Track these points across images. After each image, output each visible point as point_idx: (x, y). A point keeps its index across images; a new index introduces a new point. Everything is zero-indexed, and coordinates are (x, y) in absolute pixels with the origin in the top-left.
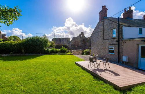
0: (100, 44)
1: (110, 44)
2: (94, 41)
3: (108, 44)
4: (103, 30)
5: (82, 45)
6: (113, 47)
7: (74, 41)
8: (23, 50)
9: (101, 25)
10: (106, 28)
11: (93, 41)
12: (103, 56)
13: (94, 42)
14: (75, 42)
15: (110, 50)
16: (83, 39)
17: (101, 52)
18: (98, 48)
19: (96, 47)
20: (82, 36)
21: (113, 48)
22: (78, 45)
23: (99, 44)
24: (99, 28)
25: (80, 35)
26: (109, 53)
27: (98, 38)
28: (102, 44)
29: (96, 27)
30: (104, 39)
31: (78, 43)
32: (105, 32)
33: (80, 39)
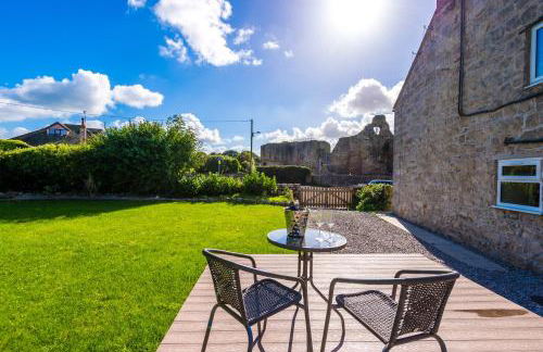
0: (439, 147)
1: (508, 141)
2: (409, 136)
3: (495, 141)
4: (461, 59)
5: (378, 166)
6: (536, 161)
7: (345, 154)
8: (90, 180)
9: (447, 33)
10: (479, 34)
11: (404, 139)
12: (456, 225)
13: (409, 141)
14: (349, 158)
15: (503, 185)
16: (382, 144)
17: (446, 198)
18: (429, 174)
19: (420, 170)
20: (377, 130)
21: (530, 170)
22: (361, 167)
23: (434, 149)
24: (433, 53)
25: (368, 129)
26: (501, 205)
27: (426, 113)
28: (451, 149)
29: (419, 53)
30: (461, 113)
31: (361, 160)
32: (472, 62)
33: (369, 144)
